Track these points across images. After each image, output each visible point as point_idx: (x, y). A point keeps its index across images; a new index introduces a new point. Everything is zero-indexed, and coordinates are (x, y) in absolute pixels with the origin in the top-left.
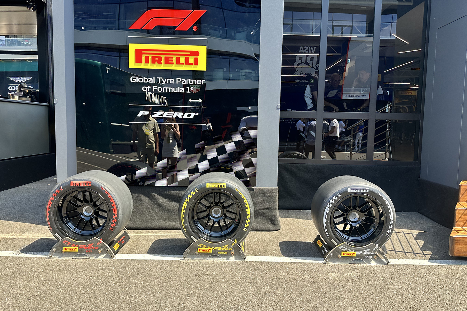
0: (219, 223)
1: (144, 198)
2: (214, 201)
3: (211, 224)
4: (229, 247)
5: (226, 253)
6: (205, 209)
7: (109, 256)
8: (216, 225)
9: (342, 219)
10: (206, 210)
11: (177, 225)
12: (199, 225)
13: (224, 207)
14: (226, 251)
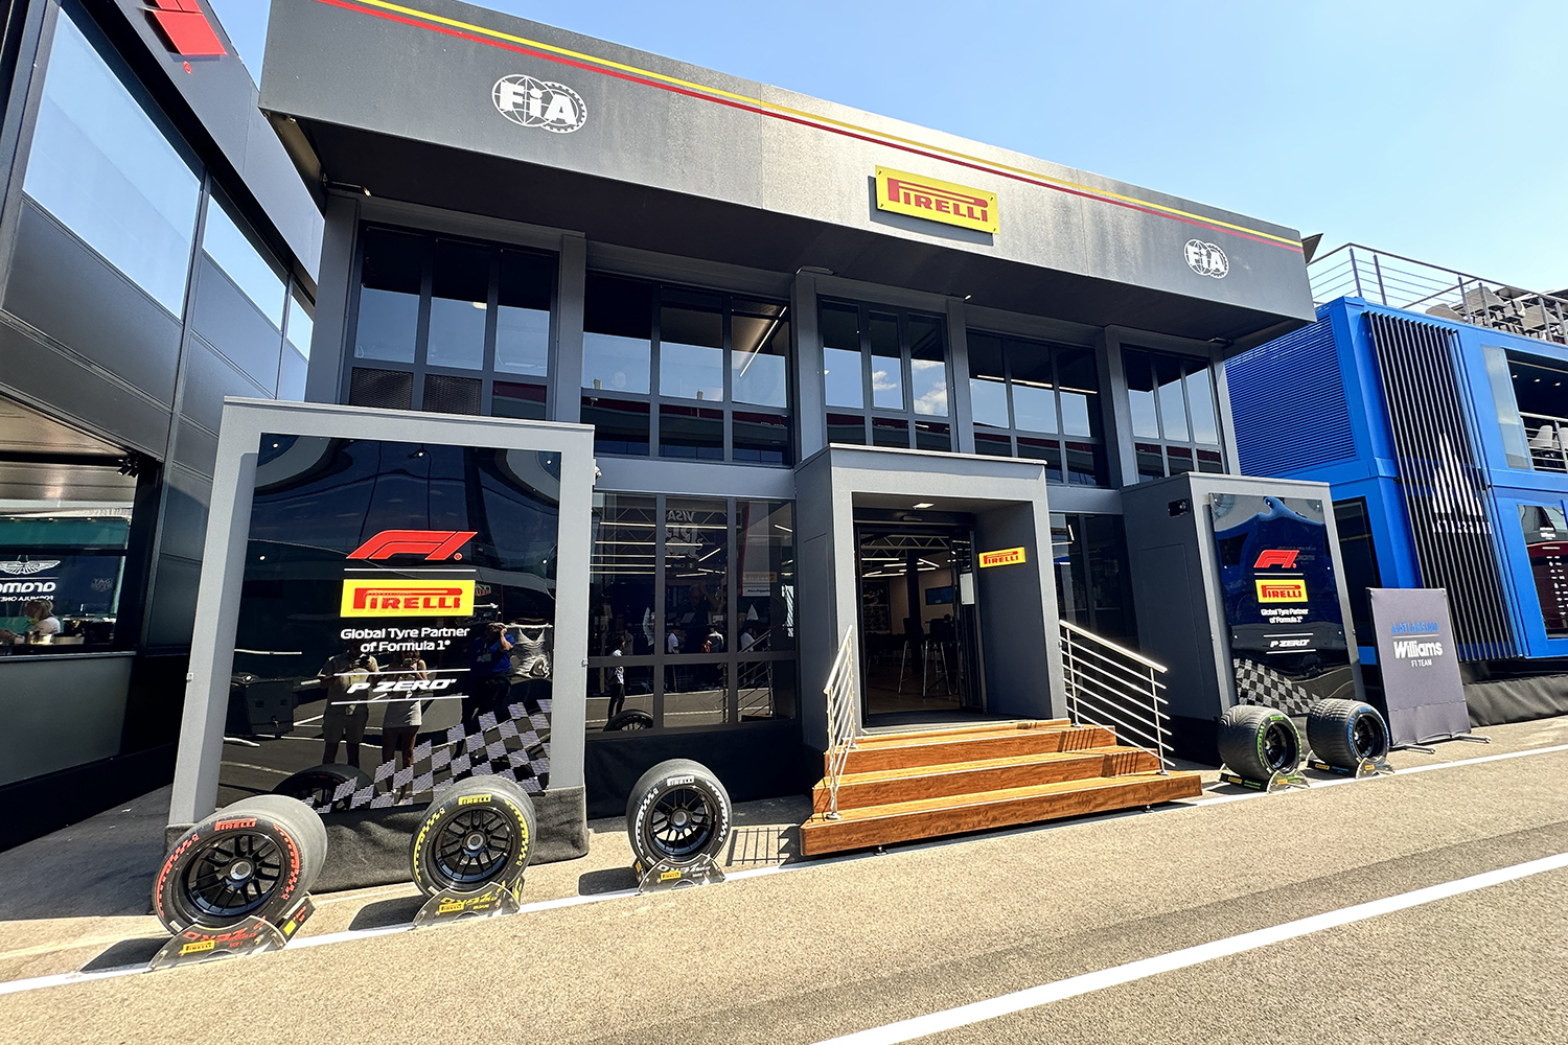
0: (478, 860)
1: (347, 832)
2: (472, 823)
3: (464, 862)
4: (493, 895)
5: (487, 906)
6: (456, 839)
7: (276, 945)
8: (474, 863)
9: (665, 824)
10: (458, 841)
11: (407, 873)
12: (444, 867)
13: (488, 832)
14: (486, 903)
